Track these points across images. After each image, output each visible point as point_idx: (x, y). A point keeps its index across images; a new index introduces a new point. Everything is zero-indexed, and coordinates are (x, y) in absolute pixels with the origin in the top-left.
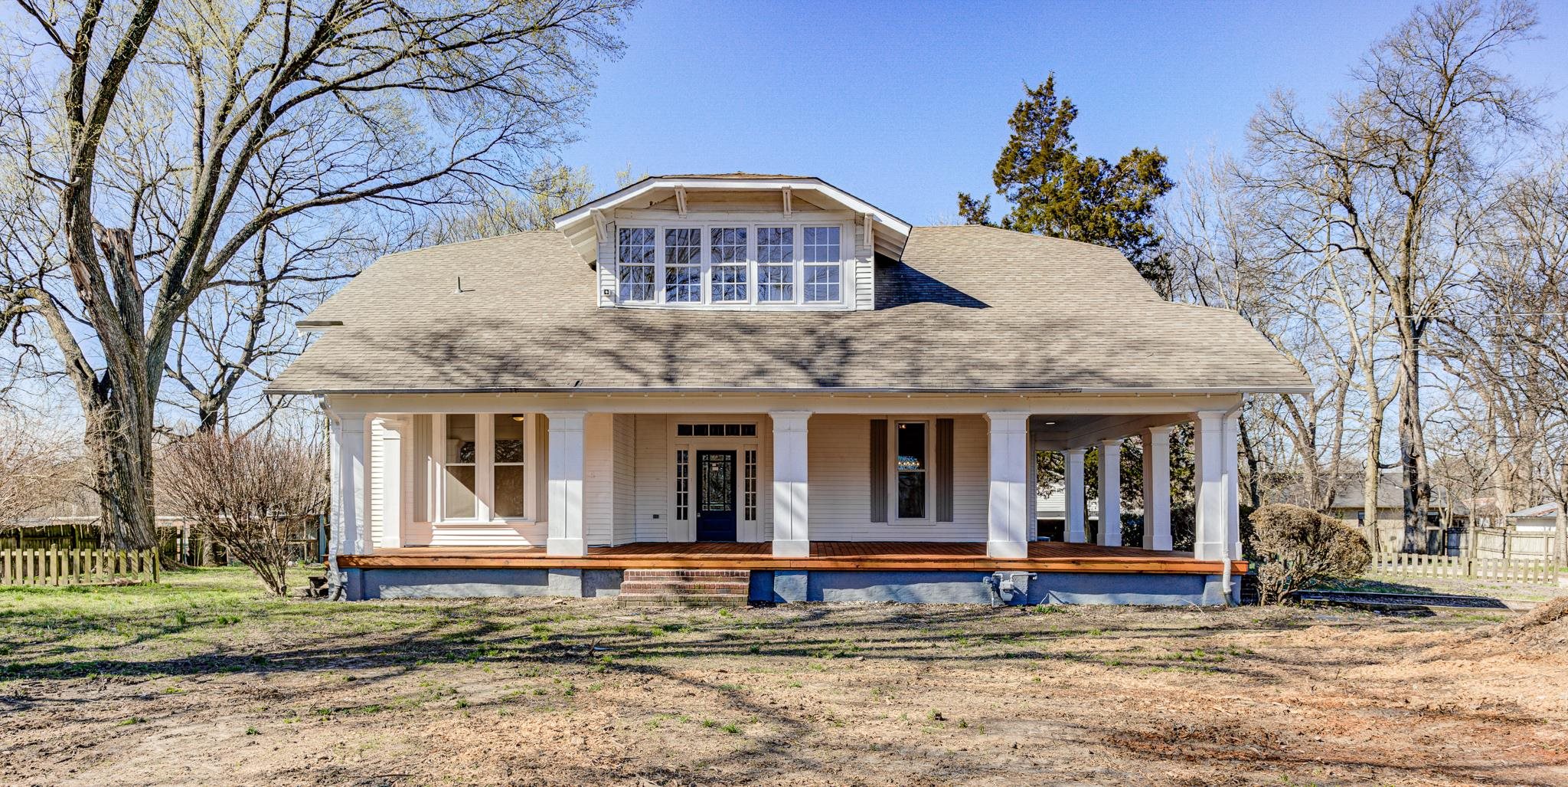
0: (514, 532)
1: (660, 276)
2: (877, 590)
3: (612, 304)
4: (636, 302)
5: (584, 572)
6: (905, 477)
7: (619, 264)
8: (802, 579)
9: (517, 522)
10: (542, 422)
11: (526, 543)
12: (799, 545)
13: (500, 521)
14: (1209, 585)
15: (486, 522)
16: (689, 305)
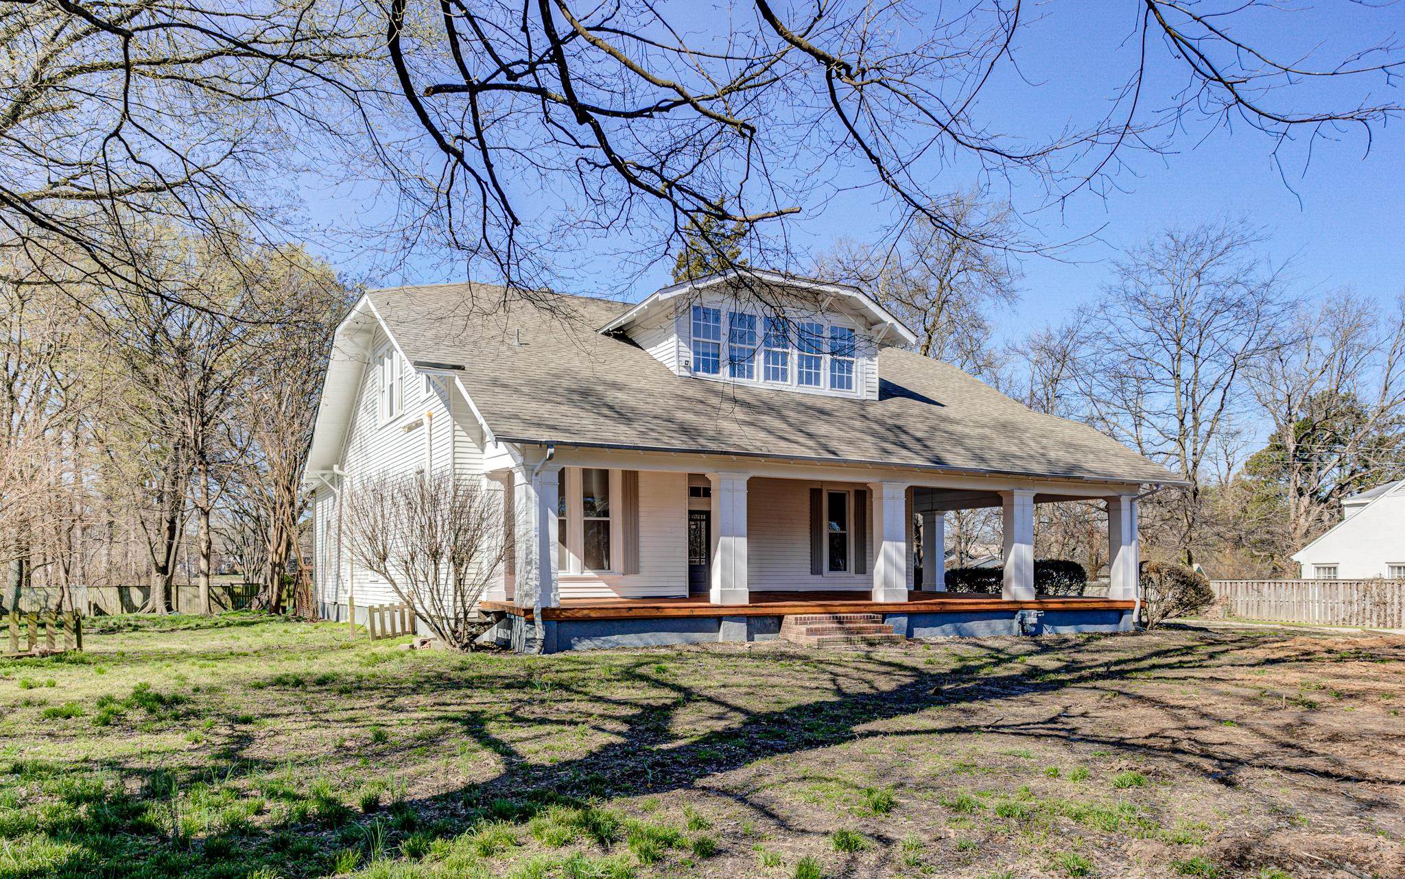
0: (604, 585)
1: (724, 355)
2: (948, 627)
3: (688, 374)
4: (705, 374)
5: (748, 619)
6: (832, 537)
7: (693, 338)
8: (904, 621)
9: (605, 574)
10: (631, 479)
11: (614, 595)
12: (900, 592)
13: (589, 573)
14: (1125, 617)
15: (578, 574)
16: (743, 381)
